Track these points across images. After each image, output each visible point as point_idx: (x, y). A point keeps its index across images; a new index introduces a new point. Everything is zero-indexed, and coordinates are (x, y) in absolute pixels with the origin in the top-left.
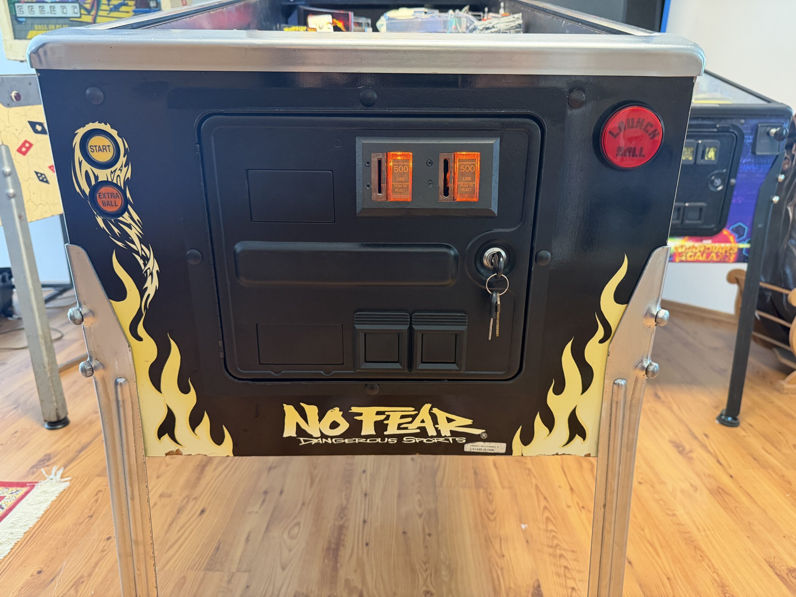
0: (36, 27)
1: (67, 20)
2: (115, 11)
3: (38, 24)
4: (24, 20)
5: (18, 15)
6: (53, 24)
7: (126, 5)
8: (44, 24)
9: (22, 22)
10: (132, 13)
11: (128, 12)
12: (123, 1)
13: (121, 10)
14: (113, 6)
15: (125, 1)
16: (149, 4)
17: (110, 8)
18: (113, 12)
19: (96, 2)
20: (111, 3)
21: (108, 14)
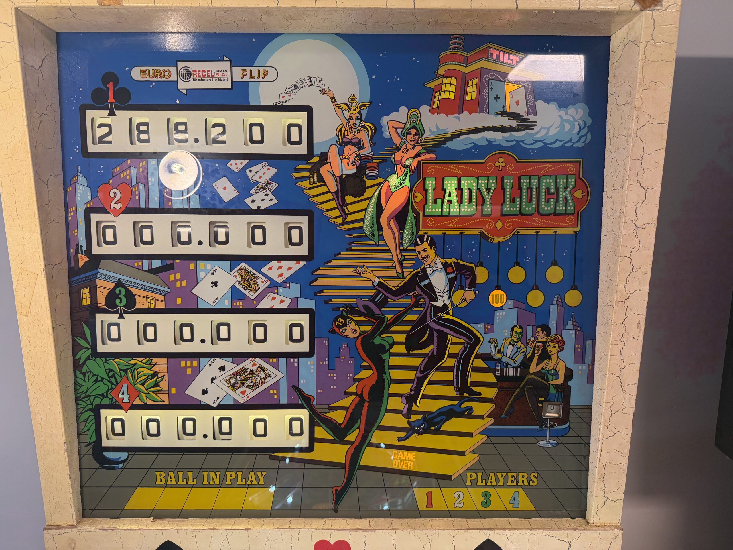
0: (160, 476)
1: (264, 458)
2: (427, 431)
3: (166, 470)
4: (124, 456)
5: (105, 443)
6: (215, 470)
7: (468, 414)
8: (185, 470)
9: (117, 462)
10: (479, 439)
11: (470, 435)
12: (455, 403)
13: (443, 428)
14: (420, 417)
15: (461, 400)
16: (540, 411)
17: (409, 423)
18: (419, 434)
19: (366, 404)
20: (414, 408)
21: (400, 439)
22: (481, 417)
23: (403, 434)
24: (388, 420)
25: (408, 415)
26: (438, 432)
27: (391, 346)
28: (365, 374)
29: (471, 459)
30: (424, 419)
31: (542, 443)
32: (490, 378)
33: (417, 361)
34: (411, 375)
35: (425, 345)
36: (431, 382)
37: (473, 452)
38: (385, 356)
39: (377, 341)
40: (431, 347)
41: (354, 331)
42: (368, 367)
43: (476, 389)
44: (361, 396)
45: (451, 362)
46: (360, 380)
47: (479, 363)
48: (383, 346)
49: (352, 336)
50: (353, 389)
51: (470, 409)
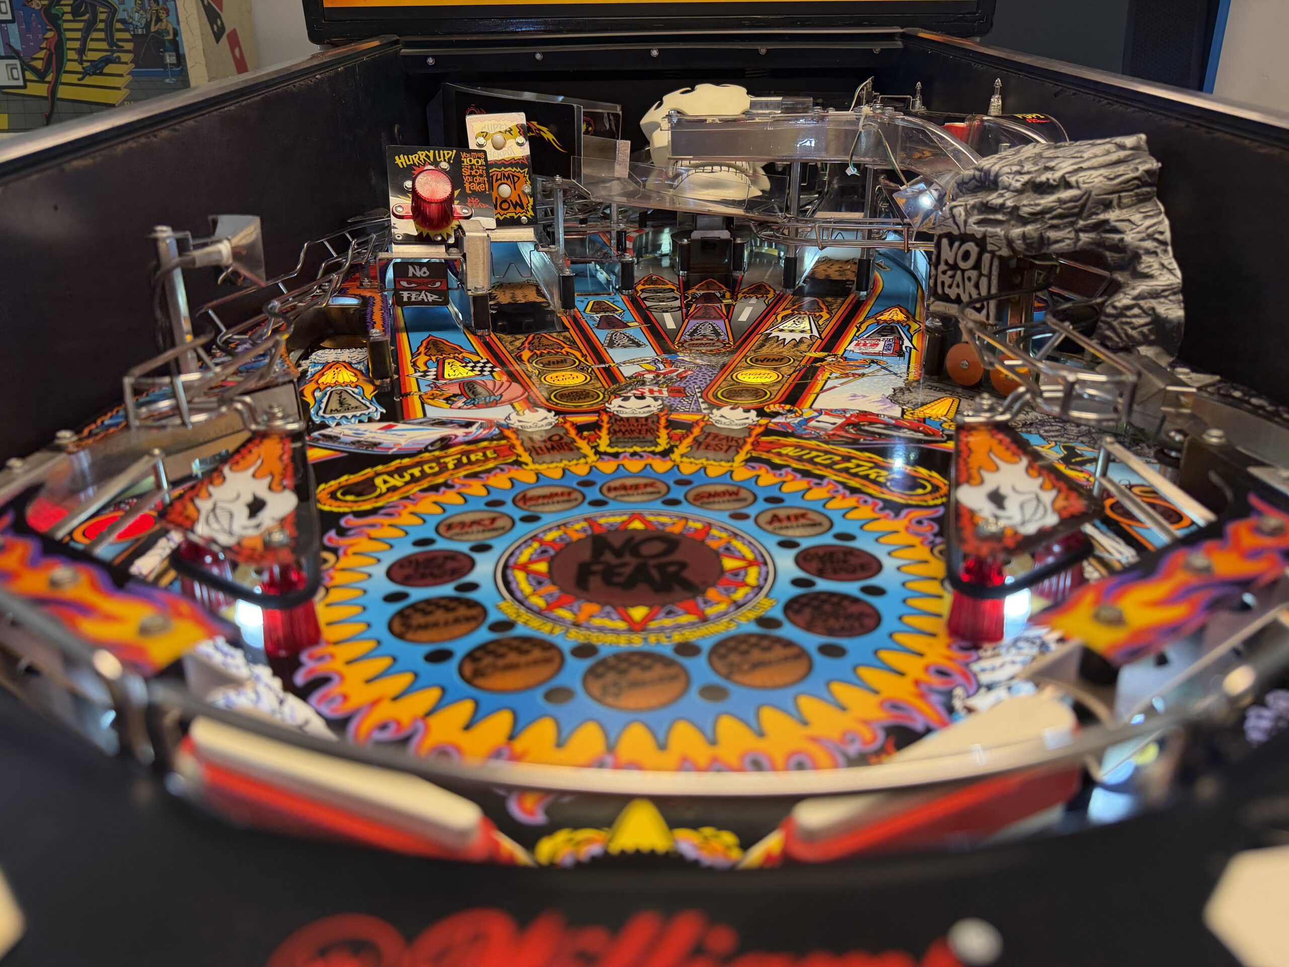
2: (94, 74)
7: (118, 61)
10: (128, 78)
11: (121, 76)
12: (109, 54)
13: (106, 71)
14: (88, 64)
15: (113, 52)
16: (162, 59)
17: (83, 68)
18: (91, 75)
19: (54, 56)
20: (84, 58)
21: (79, 79)
22: (126, 63)
23: (80, 76)
24: (70, 66)
25: (81, 62)
26: (101, 74)
27: (63, 15)
28: (50, 35)
29: (125, 92)
30: (92, 65)
31: (167, 81)
32: (127, 36)
33: (80, 25)
34: (78, 35)
35: (83, 14)
36: (92, 40)
37: (126, 87)
38: (60, 22)
39: (53, 11)
40: (88, 15)
41: (38, 5)
42: (50, 30)
43: (120, 44)
44: (49, 50)
45: (101, 26)
46: (47, 39)
47: (119, 26)
48: (57, 15)
49: (37, 8)
50: (44, 45)
51: (119, 58)
